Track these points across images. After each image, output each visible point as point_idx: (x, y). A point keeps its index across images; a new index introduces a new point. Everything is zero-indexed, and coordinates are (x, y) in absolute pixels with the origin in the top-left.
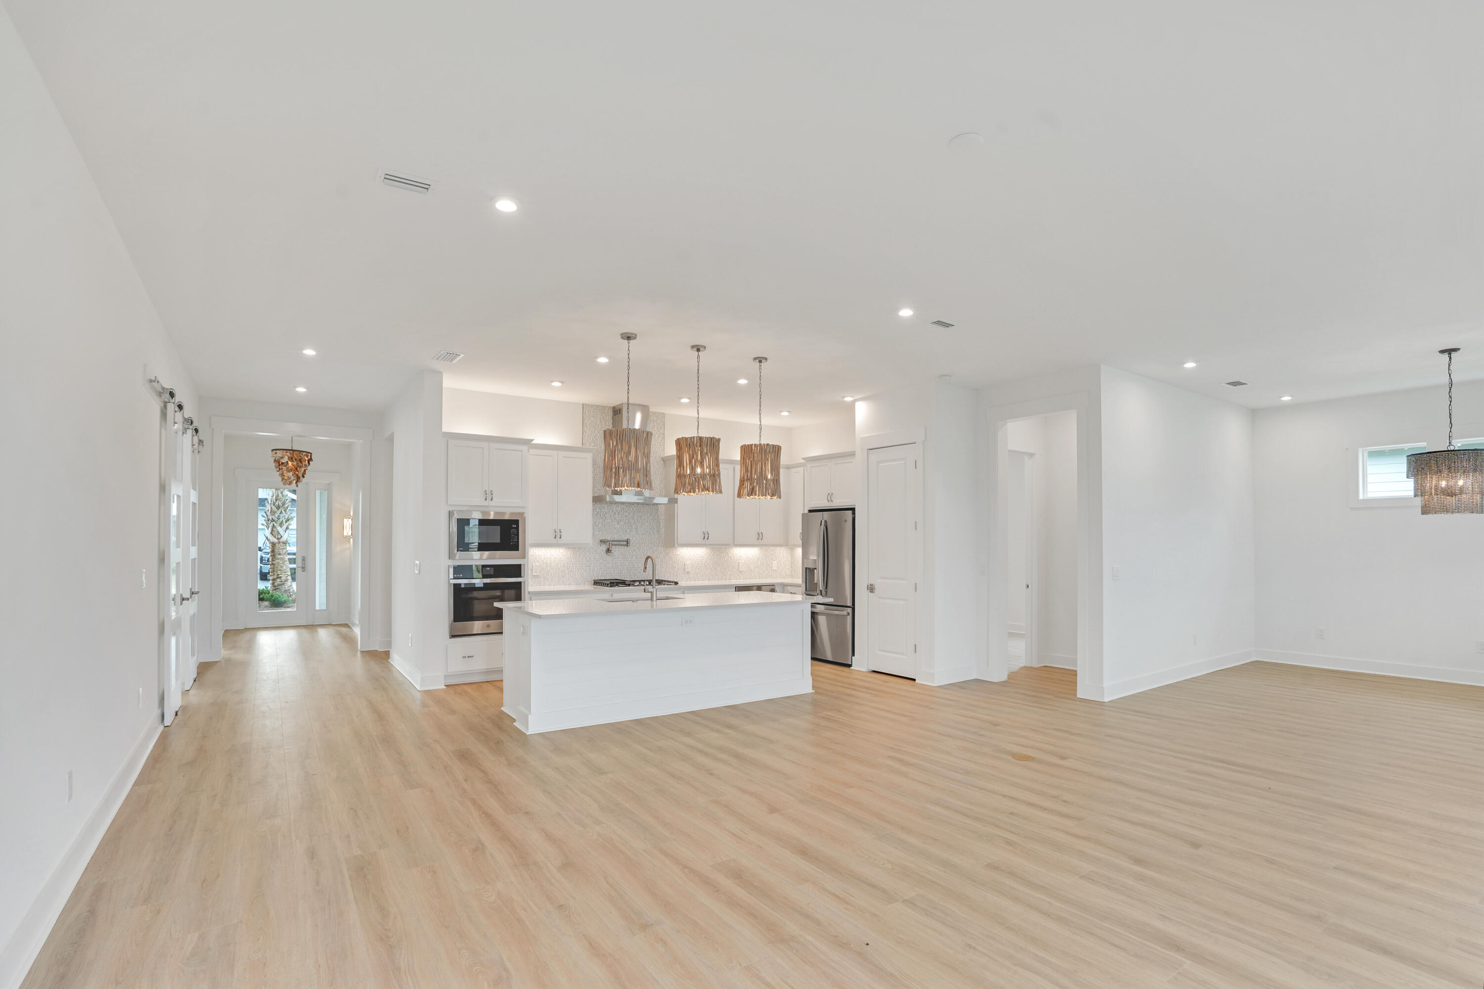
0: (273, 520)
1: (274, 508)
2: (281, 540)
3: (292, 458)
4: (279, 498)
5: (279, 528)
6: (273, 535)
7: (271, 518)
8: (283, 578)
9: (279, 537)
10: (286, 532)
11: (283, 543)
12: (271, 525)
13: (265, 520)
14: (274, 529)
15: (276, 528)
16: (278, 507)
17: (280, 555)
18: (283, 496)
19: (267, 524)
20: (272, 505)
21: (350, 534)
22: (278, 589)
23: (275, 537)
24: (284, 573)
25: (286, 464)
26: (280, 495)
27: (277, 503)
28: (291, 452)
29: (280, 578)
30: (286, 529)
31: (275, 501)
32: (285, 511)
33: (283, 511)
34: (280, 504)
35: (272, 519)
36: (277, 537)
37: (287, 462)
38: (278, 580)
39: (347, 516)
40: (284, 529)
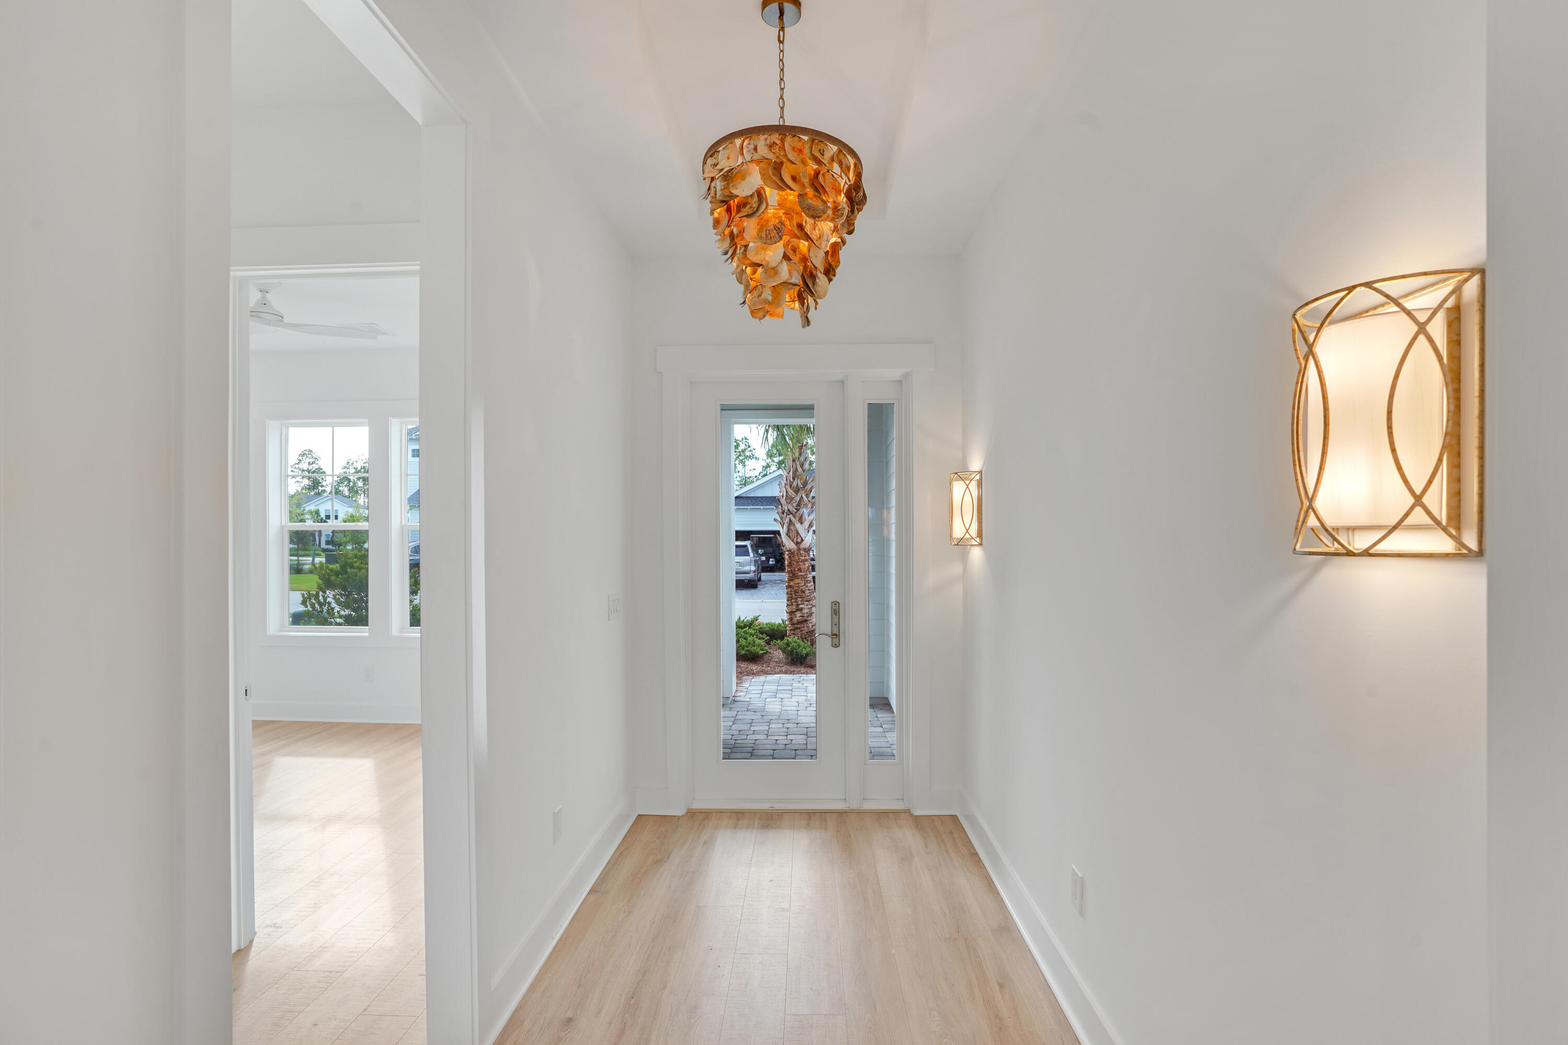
0: (790, 512)
1: (791, 492)
2: (802, 546)
3: (778, 167)
4: (798, 473)
5: (798, 525)
6: (789, 537)
7: (786, 508)
8: (805, 611)
9: (799, 540)
10: (808, 532)
11: (805, 549)
12: (787, 520)
13: (777, 513)
14: (792, 528)
15: (794, 525)
16: (797, 490)
17: (801, 571)
18: (804, 471)
19: (781, 518)
20: (788, 487)
21: (973, 531)
22: (797, 628)
23: (793, 541)
24: (807, 601)
25: (754, 202)
26: (799, 469)
27: (795, 484)
28: (775, 138)
29: (801, 610)
30: (808, 528)
31: (791, 480)
32: (807, 496)
33: (804, 496)
34: (800, 484)
35: (789, 510)
36: (795, 540)
37: (760, 194)
38: (798, 614)
39: (961, 474)
40: (807, 527)
